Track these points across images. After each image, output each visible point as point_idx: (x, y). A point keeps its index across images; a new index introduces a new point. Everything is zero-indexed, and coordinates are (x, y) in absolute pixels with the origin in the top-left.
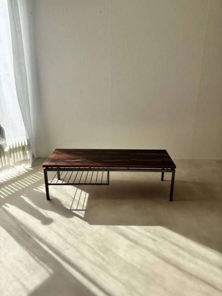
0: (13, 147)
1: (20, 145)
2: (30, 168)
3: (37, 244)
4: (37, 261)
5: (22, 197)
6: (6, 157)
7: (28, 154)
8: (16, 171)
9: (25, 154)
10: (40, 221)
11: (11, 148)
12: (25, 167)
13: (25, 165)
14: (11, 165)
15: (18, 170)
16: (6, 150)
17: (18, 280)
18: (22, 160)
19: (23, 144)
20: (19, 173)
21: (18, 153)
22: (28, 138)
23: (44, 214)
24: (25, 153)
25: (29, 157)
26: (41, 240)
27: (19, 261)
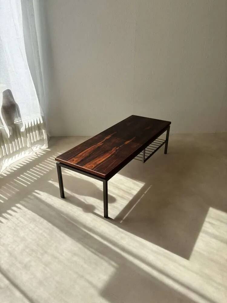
0: (29, 126)
1: (36, 123)
2: (47, 148)
3: (88, 234)
4: (95, 254)
5: (50, 182)
6: (22, 137)
7: (44, 133)
8: (33, 153)
9: (41, 134)
10: (80, 209)
11: (27, 127)
12: (41, 148)
13: (41, 146)
14: (28, 146)
15: (34, 152)
16: (22, 129)
17: (82, 277)
18: (38, 140)
19: (39, 123)
20: (36, 155)
21: (34, 132)
22: (43, 115)
23: (82, 200)
24: (41, 132)
25: (45, 137)
26: (90, 230)
27: (75, 254)
